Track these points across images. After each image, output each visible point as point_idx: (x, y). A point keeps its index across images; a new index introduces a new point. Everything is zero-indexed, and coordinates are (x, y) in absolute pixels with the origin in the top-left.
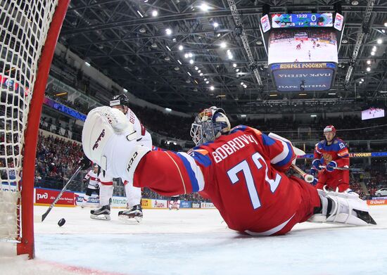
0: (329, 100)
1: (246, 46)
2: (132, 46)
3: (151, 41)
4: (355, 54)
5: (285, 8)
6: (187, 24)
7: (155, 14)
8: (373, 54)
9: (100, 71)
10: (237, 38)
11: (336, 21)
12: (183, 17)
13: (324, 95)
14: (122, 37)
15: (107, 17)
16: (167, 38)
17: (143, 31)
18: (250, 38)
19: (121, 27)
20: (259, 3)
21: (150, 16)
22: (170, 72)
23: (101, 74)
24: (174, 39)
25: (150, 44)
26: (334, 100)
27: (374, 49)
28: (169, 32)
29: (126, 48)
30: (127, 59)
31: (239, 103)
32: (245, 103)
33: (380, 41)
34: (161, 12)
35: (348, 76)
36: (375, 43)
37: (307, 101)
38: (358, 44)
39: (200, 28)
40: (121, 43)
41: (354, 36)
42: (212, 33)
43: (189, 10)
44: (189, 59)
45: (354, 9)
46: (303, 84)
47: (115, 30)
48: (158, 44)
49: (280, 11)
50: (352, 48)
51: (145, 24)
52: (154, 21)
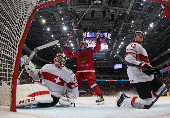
0: (104, 62)
1: (78, 42)
2: (40, 40)
3: (47, 39)
4: (114, 47)
5: (91, 30)
6: (59, 34)
7: (48, 29)
8: (120, 47)
9: (29, 48)
10: (75, 39)
11: (108, 36)
12: (58, 31)
13: (102, 60)
14: (37, 37)
15: (33, 30)
16: (52, 38)
17: (44, 35)
18: (79, 40)
19: (37, 33)
20: (83, 28)
21: (47, 30)
22: (52, 50)
23: (29, 49)
24: (54, 39)
25: (46, 40)
26: (105, 62)
27: (120, 45)
28: (52, 36)
29: (38, 41)
30: (38, 44)
31: (74, 61)
32: (76, 61)
33: (122, 43)
34: (51, 29)
35: (111, 54)
36: (121, 44)
37: (97, 62)
38: (115, 44)
39: (63, 35)
40: (36, 39)
41: (114, 41)
42: (66, 37)
43: (60, 29)
44: (58, 45)
45: (115, 32)
46: (96, 56)
47: (35, 34)
48: (49, 40)
49: (90, 31)
50: (113, 45)
51: (45, 33)
52: (48, 32)
